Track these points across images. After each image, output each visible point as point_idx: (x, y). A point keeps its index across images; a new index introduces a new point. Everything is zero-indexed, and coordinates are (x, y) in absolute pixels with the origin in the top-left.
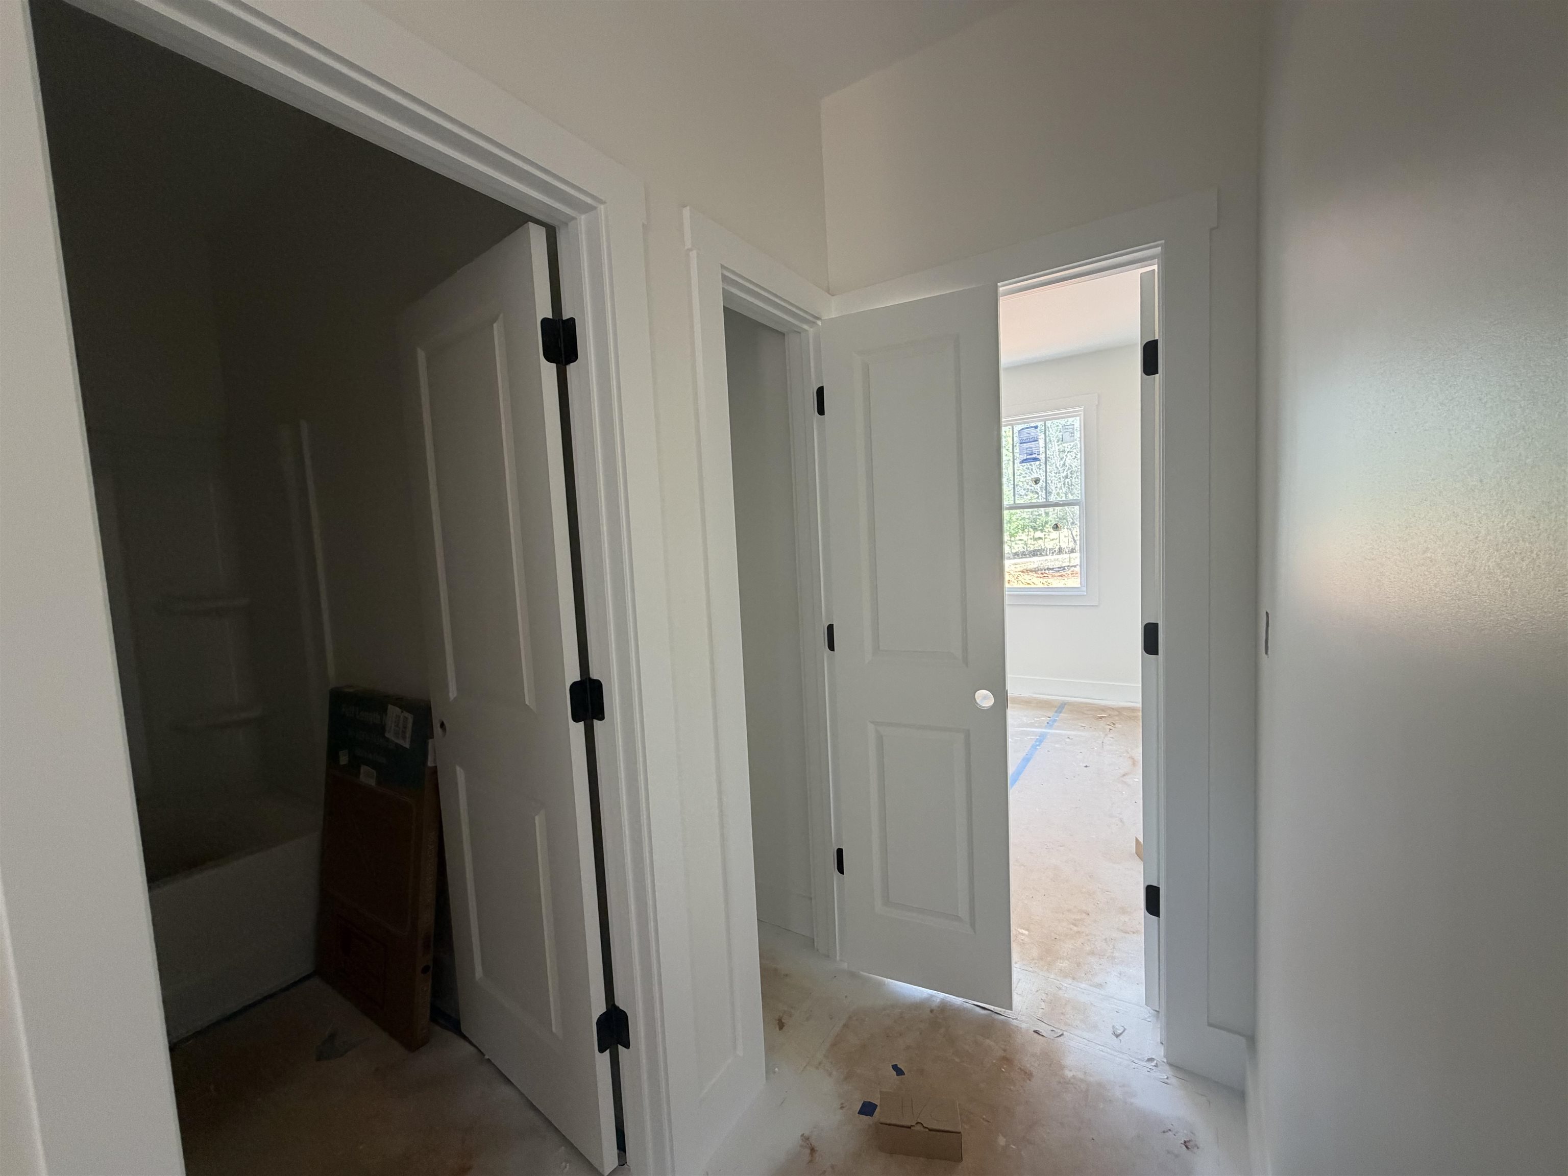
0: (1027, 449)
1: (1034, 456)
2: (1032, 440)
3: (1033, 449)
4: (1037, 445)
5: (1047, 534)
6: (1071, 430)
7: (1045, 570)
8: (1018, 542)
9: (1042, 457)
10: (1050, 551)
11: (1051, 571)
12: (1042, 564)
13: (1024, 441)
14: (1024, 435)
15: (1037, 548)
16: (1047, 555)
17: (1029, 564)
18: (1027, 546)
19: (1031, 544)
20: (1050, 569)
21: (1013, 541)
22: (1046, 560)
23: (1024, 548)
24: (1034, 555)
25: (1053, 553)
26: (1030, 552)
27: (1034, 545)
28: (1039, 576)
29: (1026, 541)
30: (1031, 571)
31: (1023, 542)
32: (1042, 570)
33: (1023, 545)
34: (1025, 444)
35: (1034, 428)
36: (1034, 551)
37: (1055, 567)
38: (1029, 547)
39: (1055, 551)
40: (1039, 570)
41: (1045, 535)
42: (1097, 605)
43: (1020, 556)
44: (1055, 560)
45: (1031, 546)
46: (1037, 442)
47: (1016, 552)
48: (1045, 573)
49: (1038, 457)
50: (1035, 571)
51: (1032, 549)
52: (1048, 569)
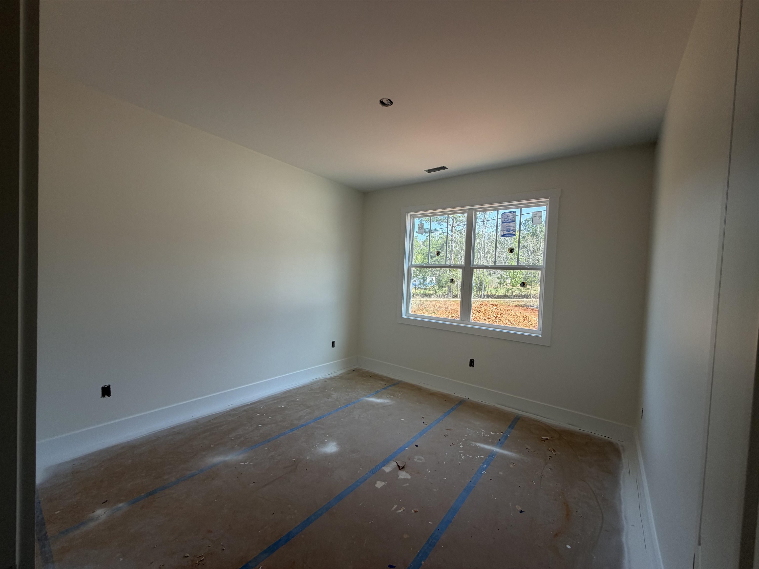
0: (507, 227)
1: (511, 232)
2: (511, 221)
3: (511, 227)
4: (514, 225)
5: (533, 287)
6: (539, 215)
7: (529, 306)
8: (516, 290)
9: (517, 233)
10: (532, 296)
11: (532, 307)
12: (527, 303)
13: (505, 222)
14: (506, 218)
15: (527, 294)
16: (530, 298)
17: (520, 302)
18: (521, 292)
19: (523, 291)
20: (532, 306)
21: (514, 289)
22: (530, 301)
23: (519, 293)
24: (525, 298)
25: (534, 298)
26: (523, 296)
27: (525, 292)
28: (525, 309)
29: (521, 290)
30: (521, 306)
31: (519, 290)
32: (527, 306)
33: (519, 291)
34: (505, 224)
35: (512, 213)
36: (525, 295)
37: (534, 305)
38: (523, 293)
39: (535, 297)
40: (525, 306)
41: (531, 287)
42: (549, 346)
43: (517, 297)
44: (535, 301)
45: (524, 292)
46: (514, 223)
47: (515, 295)
48: (529, 308)
49: (514, 233)
50: (524, 306)
51: (524, 293)
52: (530, 306)
